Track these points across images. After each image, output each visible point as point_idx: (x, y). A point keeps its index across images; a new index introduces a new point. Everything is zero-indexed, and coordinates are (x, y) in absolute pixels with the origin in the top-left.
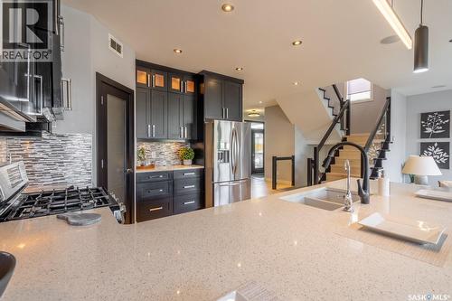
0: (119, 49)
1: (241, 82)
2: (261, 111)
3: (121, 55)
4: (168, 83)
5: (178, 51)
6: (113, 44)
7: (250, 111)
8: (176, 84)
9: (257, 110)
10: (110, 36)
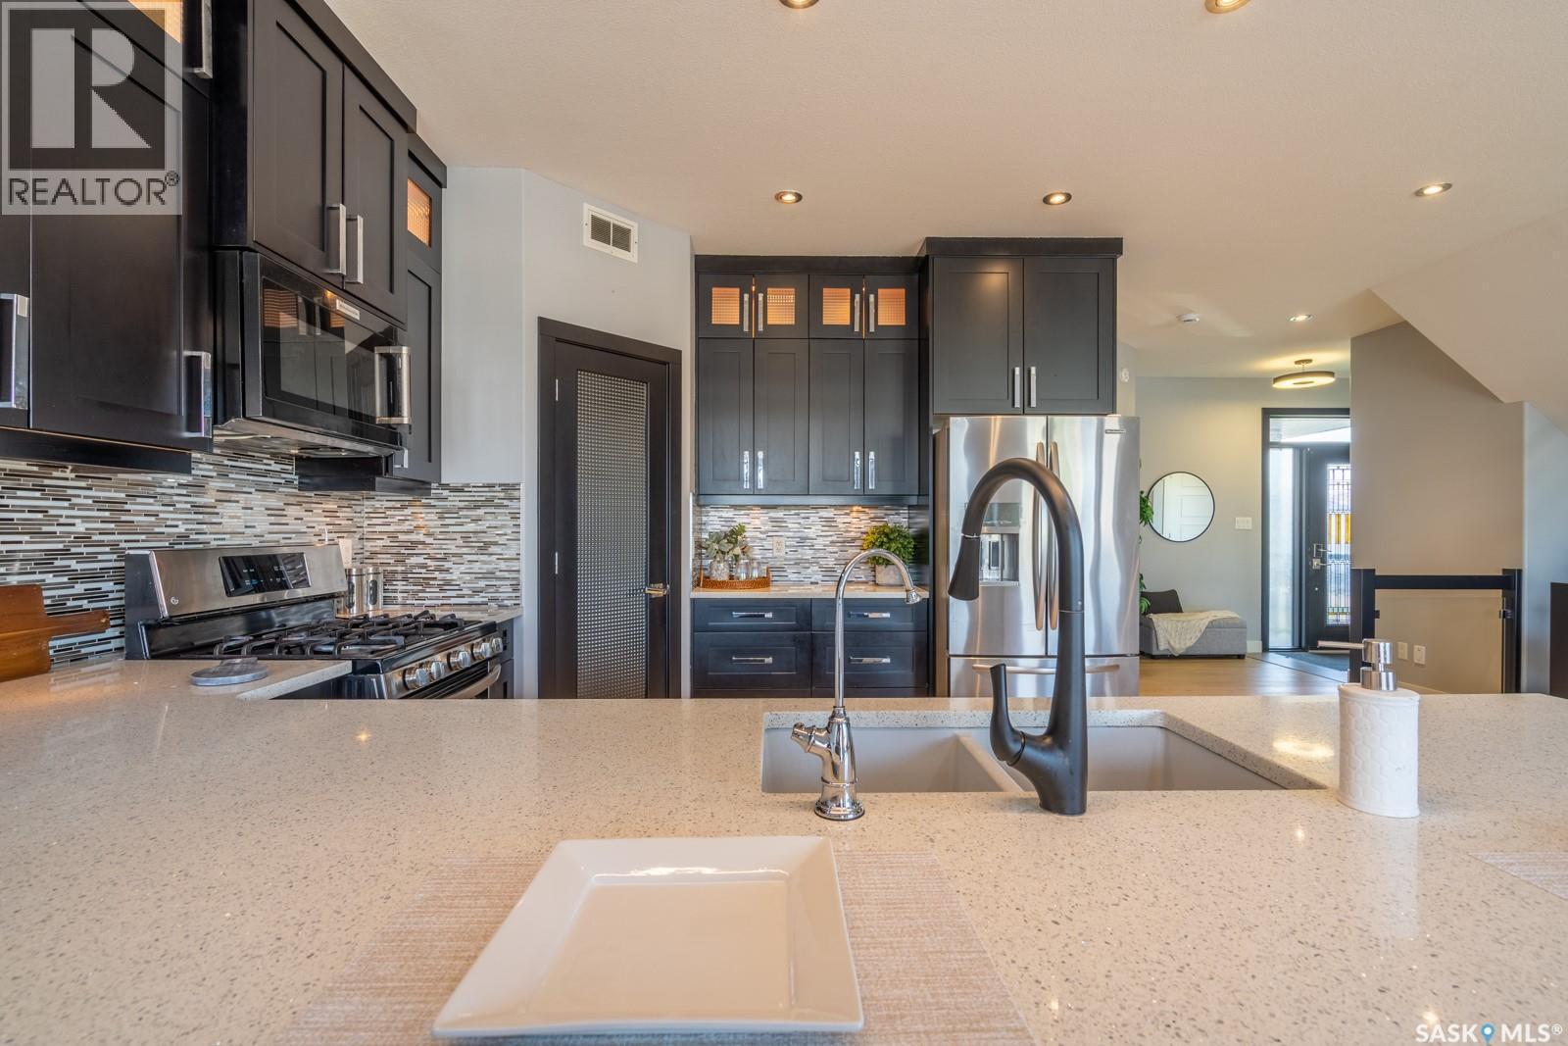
0: (622, 238)
1: (1112, 248)
2: (1337, 356)
3: (631, 256)
4: (809, 308)
5: (789, 198)
6: (600, 229)
7: (1285, 362)
8: (837, 309)
9: (1322, 358)
10: (588, 211)
